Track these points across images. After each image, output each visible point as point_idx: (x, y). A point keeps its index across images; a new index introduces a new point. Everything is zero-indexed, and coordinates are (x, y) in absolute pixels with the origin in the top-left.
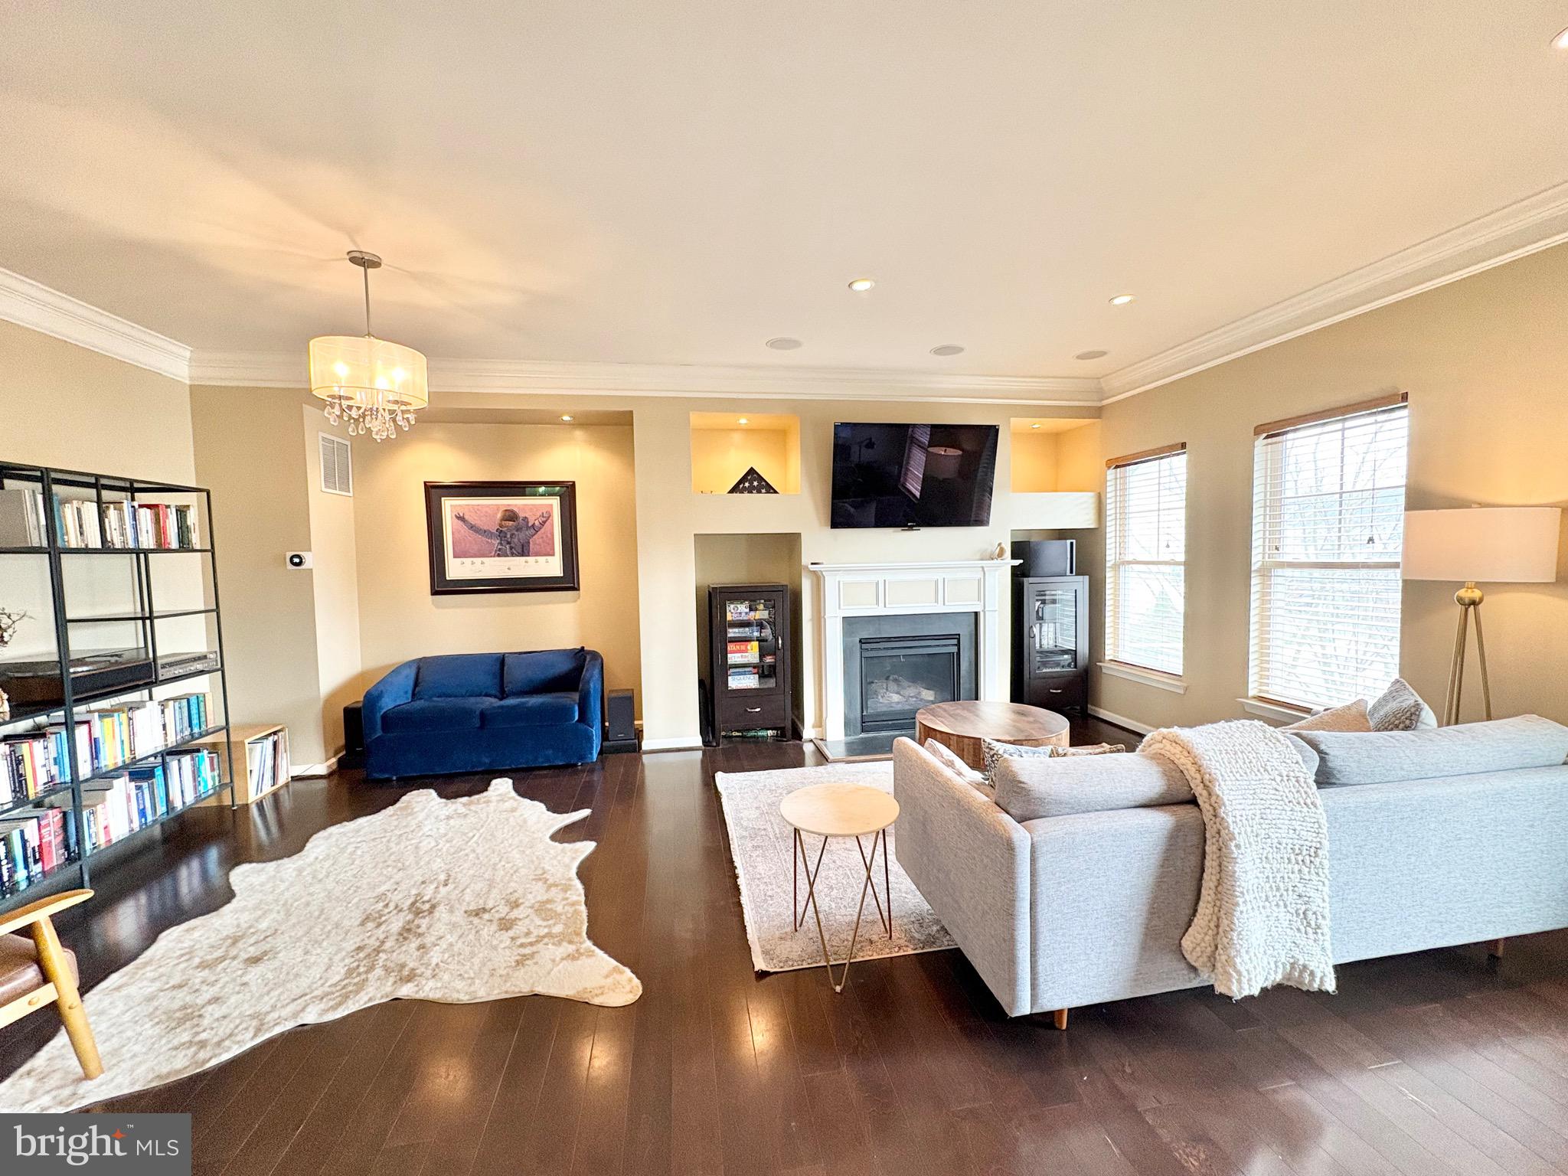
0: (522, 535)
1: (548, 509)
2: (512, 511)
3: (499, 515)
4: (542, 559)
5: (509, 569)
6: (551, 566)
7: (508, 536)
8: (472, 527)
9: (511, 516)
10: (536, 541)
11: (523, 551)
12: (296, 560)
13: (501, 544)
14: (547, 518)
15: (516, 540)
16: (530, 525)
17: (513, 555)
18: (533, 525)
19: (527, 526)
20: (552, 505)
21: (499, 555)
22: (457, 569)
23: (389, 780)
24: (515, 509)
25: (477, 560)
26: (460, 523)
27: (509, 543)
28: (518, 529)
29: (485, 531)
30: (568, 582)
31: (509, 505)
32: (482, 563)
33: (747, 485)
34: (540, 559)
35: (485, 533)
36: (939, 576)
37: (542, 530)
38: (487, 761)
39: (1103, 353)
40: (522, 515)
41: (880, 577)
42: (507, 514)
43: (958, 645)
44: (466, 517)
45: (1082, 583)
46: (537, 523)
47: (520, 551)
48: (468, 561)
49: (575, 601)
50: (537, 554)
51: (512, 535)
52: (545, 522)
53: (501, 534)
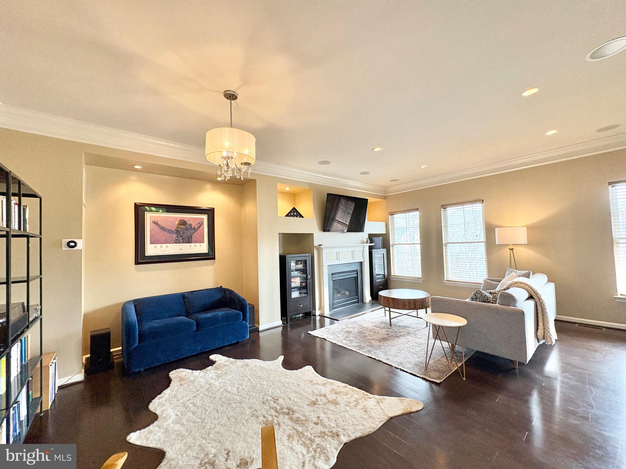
0: (188, 233)
1: (202, 220)
2: (184, 221)
3: (177, 222)
4: (198, 245)
5: (181, 249)
6: (203, 248)
7: (181, 233)
8: (162, 228)
9: (183, 223)
10: (196, 235)
11: (189, 240)
12: (73, 244)
13: (177, 237)
14: (201, 224)
15: (185, 235)
16: (193, 227)
17: (183, 242)
18: (194, 228)
19: (191, 228)
20: (203, 219)
21: (176, 243)
22: (151, 250)
23: (140, 371)
24: (185, 220)
25: (164, 245)
26: (155, 225)
27: (181, 236)
28: (187, 230)
29: (169, 230)
30: (210, 256)
31: (182, 218)
32: (167, 247)
33: (292, 214)
34: (196, 244)
35: (170, 231)
36: (352, 249)
37: (199, 230)
38: (199, 348)
39: (397, 180)
40: (189, 223)
41: (337, 250)
42: (181, 221)
43: (357, 274)
44: (159, 223)
45: (384, 251)
46: (196, 227)
47: (187, 241)
48: (158, 246)
49: (213, 265)
50: (196, 242)
51: (183, 232)
52: (200, 226)
53: (177, 232)
